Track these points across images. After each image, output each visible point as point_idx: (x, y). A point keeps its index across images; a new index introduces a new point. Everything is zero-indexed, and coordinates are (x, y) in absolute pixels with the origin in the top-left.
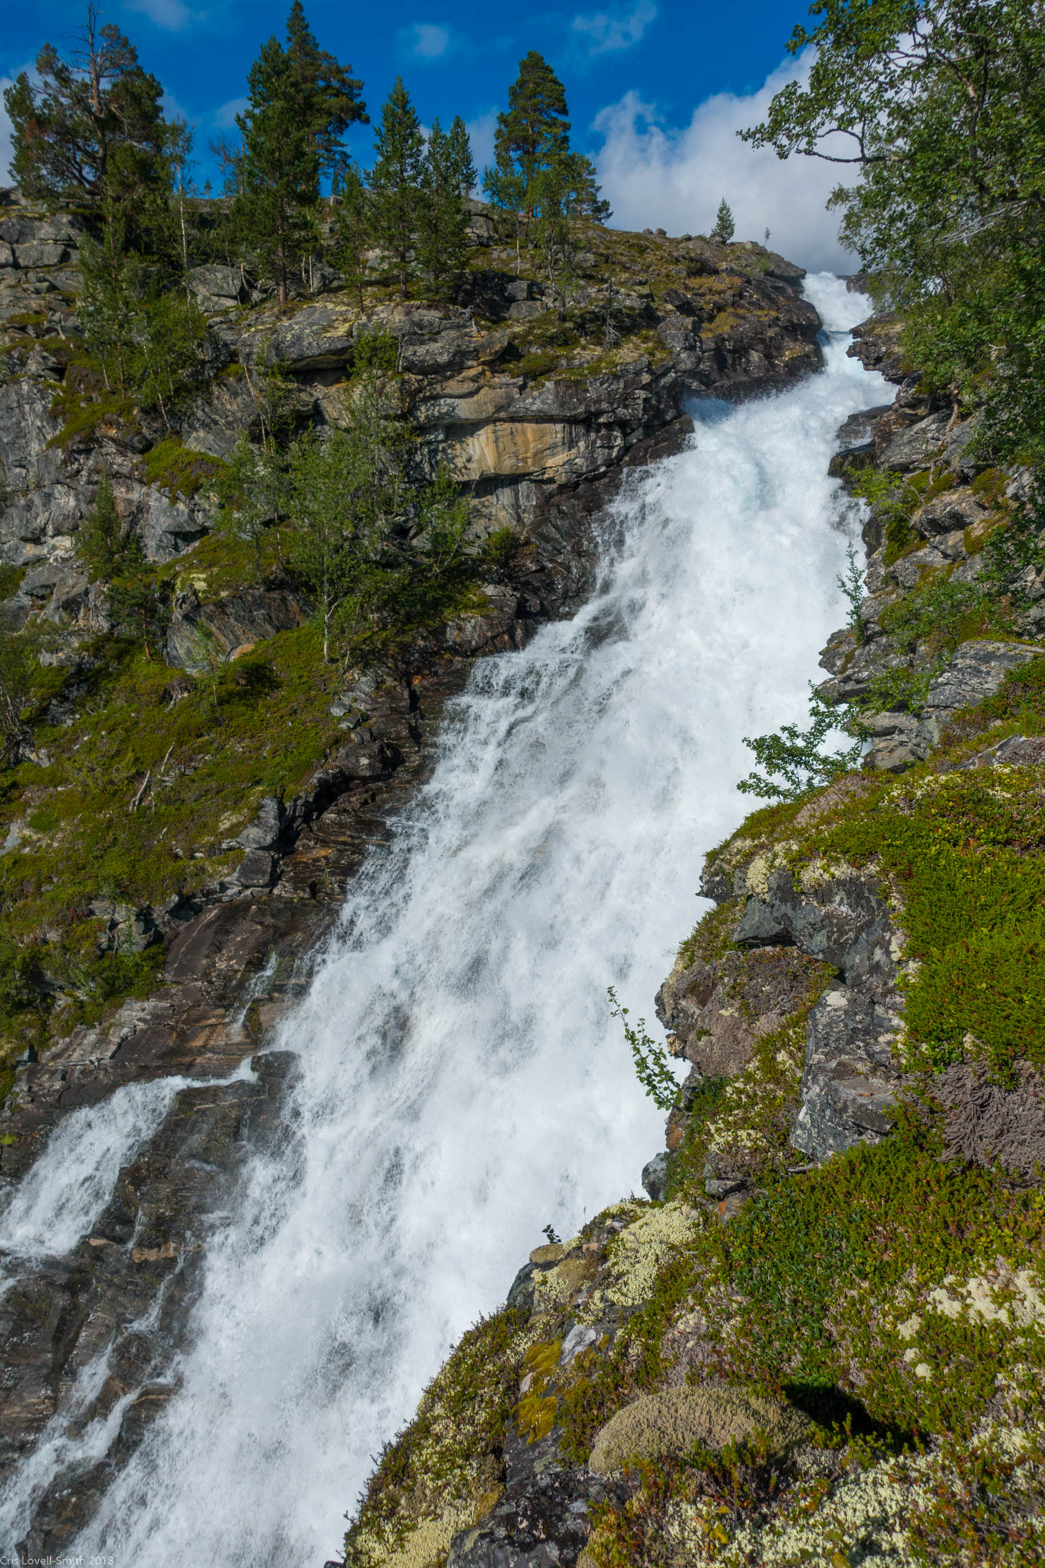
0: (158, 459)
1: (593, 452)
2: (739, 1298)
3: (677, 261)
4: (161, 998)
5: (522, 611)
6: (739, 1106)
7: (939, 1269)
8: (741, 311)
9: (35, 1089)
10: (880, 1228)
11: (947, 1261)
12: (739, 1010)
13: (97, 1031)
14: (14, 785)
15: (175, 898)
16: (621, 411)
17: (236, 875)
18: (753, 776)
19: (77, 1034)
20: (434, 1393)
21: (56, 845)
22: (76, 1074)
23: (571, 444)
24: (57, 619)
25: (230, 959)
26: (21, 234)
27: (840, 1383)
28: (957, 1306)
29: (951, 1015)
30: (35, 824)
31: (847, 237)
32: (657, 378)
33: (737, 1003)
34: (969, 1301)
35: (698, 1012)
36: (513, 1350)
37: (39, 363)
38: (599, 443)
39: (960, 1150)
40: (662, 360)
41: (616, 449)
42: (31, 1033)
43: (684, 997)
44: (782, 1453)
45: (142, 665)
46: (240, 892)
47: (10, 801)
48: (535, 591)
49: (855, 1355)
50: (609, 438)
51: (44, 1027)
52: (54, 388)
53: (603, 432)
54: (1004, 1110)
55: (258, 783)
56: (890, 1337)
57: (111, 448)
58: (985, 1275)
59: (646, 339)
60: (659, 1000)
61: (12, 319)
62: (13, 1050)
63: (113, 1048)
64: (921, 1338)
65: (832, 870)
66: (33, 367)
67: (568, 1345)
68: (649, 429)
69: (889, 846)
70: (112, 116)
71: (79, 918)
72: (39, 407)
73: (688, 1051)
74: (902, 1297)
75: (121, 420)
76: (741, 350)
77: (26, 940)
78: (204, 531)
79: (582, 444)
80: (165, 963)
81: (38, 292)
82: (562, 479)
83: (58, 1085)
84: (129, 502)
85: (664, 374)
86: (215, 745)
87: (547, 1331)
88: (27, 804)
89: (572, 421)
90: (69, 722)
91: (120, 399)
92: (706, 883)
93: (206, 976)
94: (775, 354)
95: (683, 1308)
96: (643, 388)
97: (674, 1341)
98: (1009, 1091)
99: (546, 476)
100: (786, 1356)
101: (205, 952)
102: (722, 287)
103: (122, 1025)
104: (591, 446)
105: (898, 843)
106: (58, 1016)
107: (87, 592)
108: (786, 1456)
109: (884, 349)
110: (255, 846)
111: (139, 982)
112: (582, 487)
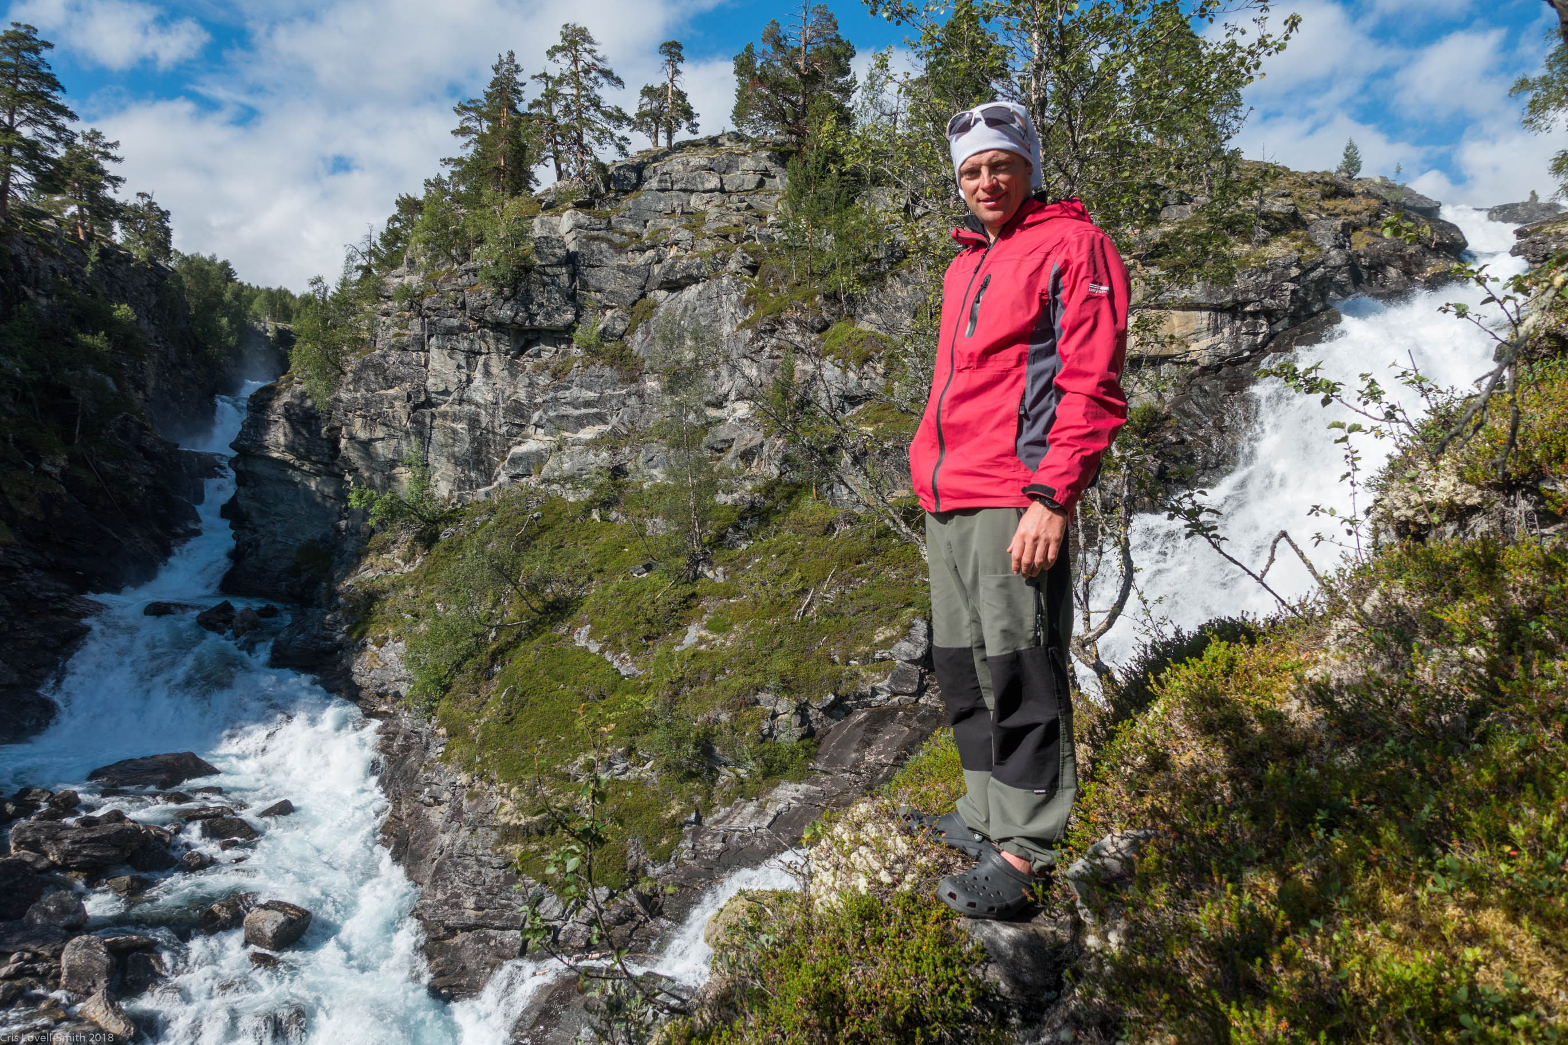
0: (834, 336)
1: (1237, 338)
3: (1311, 185)
4: (812, 784)
5: (1162, 475)
9: (698, 847)
13: (755, 803)
14: (694, 595)
15: (831, 697)
16: (1268, 302)
17: (887, 681)
19: (737, 805)
21: (728, 644)
22: (735, 839)
23: (1216, 330)
24: (733, 467)
25: (879, 753)
26: (728, 166)
30: (710, 627)
32: (1305, 272)
37: (738, 262)
38: (1244, 330)
40: (1311, 256)
41: (1261, 336)
42: (698, 799)
45: (809, 504)
46: (888, 699)
47: (689, 608)
48: (1176, 460)
50: (1255, 325)
51: (709, 795)
52: (748, 282)
53: (1249, 320)
55: (910, 605)
57: (793, 328)
59: (1295, 238)
61: (717, 230)
62: (682, 811)
63: (770, 819)
66: (732, 266)
68: (1295, 319)
70: (816, 73)
71: (746, 705)
72: (734, 297)
75: (805, 305)
76: (1378, 266)
77: (700, 719)
78: (868, 396)
79: (1226, 331)
80: (816, 754)
81: (738, 210)
82: (1205, 361)
83: (718, 846)
84: (805, 372)
85: (1313, 269)
86: (872, 571)
88: (704, 611)
89: (1218, 309)
90: (744, 546)
91: (803, 290)
93: (855, 769)
94: (1415, 270)
96: (1292, 280)
99: (1188, 359)
101: (855, 746)
102: (1359, 208)
103: (778, 801)
104: (1236, 333)
106: (721, 788)
107: (762, 445)
110: (905, 658)
111: (794, 767)
112: (1223, 372)
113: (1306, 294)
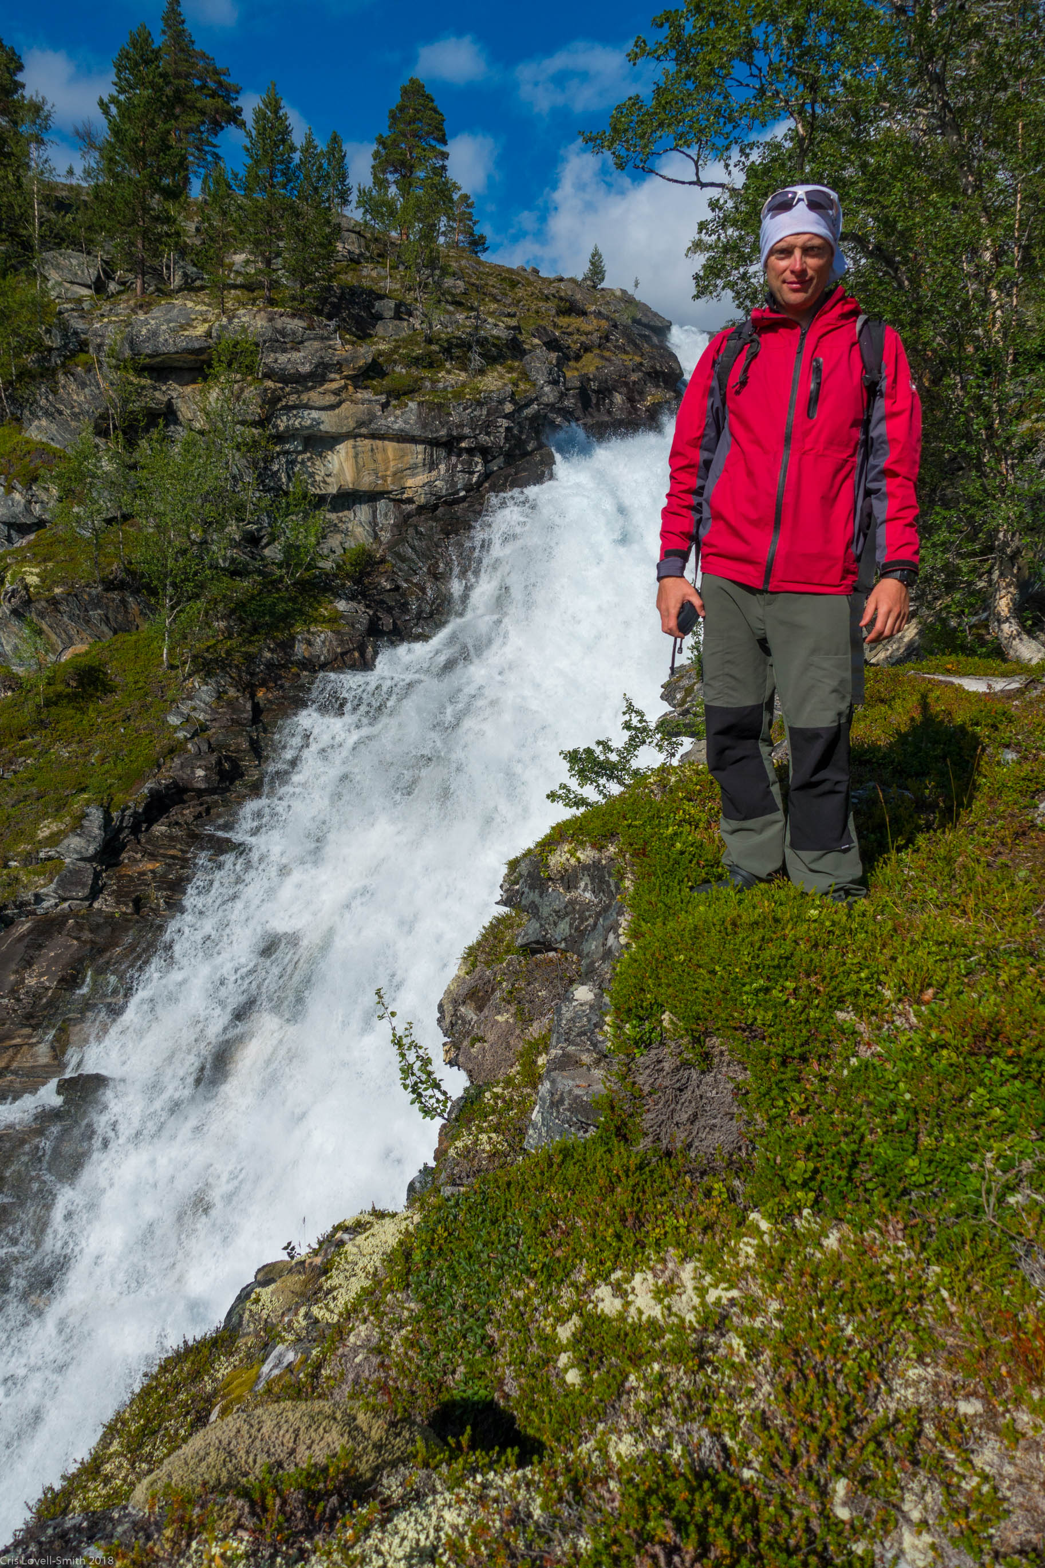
1: (453, 476)
2: (412, 1305)
3: (547, 299)
5: (373, 629)
6: (494, 1112)
7: (609, 1264)
8: (607, 354)
10: (560, 1223)
11: (617, 1256)
12: (515, 1015)
16: (483, 438)
17: (53, 886)
18: (563, 786)
23: (432, 466)
25: (42, 975)
27: (496, 1395)
28: (618, 1303)
29: (650, 992)
32: (520, 408)
33: (513, 1009)
34: (631, 1298)
35: (475, 1018)
36: (211, 1376)
38: (459, 467)
39: (658, 1139)
40: (525, 391)
41: (476, 475)
43: (464, 1003)
46: (57, 905)
48: (389, 610)
49: (510, 1364)
50: (470, 463)
53: (465, 456)
54: (698, 1092)
55: (83, 790)
56: (548, 1340)
58: (652, 1269)
59: (511, 370)
60: (441, 1007)
64: (577, 1339)
65: (578, 854)
67: (265, 1369)
68: (510, 458)
69: (629, 826)
73: (461, 1059)
74: (567, 1295)
76: (605, 391)
78: (41, 524)
79: (442, 467)
82: (422, 500)
85: (527, 405)
86: (38, 749)
87: (249, 1356)
89: (433, 443)
92: (506, 891)
93: (13, 992)
94: (637, 398)
95: (358, 1318)
96: (506, 416)
97: (343, 1355)
98: (703, 1072)
99: (405, 496)
100: (450, 1367)
101: (14, 967)
102: (589, 328)
104: (452, 470)
105: (637, 823)
110: (76, 856)
112: (441, 510)
113: (521, 432)
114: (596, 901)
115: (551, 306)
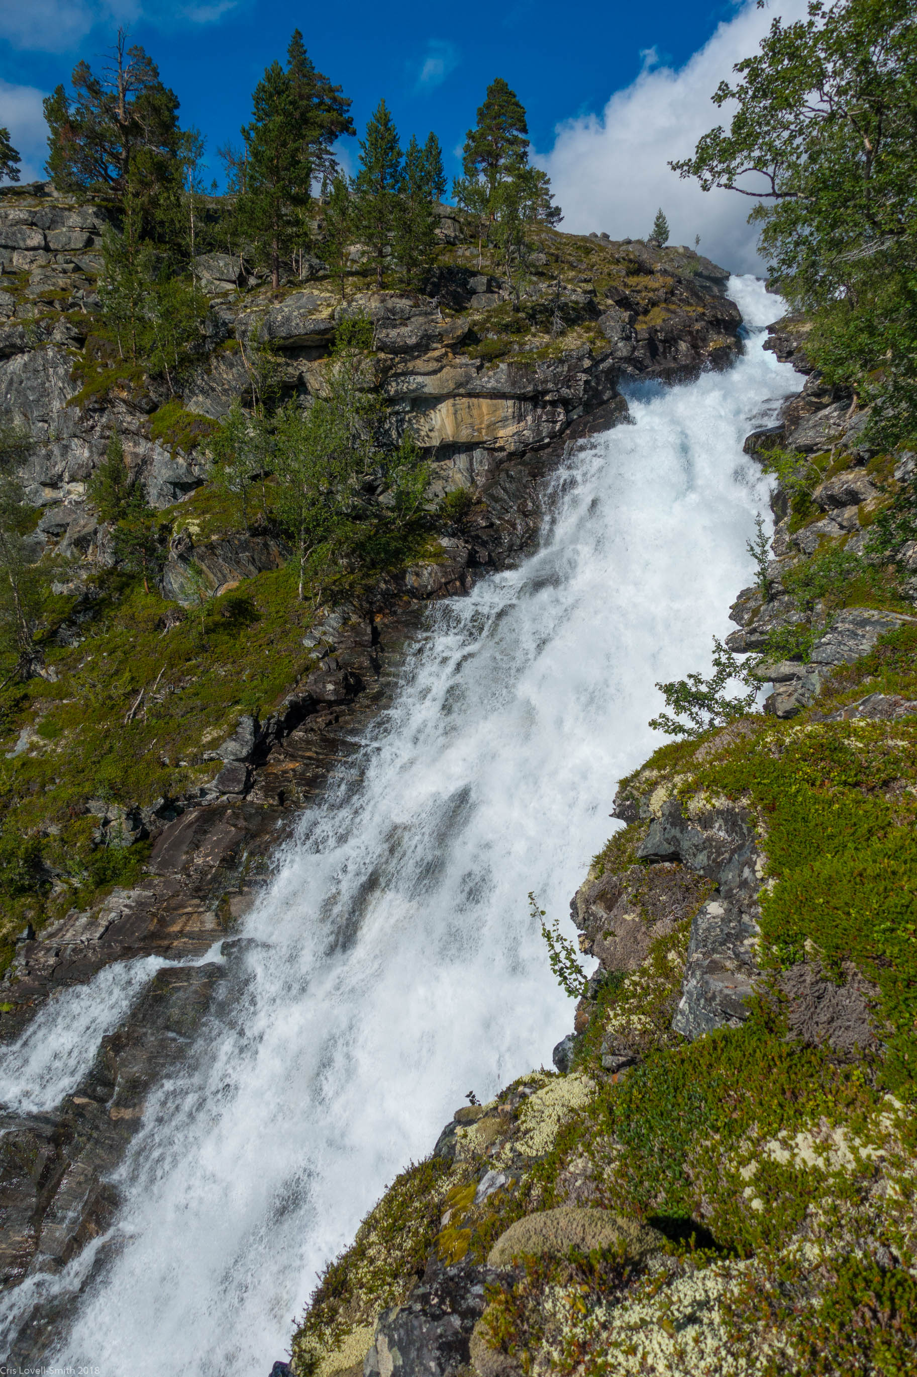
0: (162, 419)
1: (539, 425)
2: (619, 1147)
3: (618, 262)
4: (146, 887)
5: (472, 562)
6: (634, 996)
7: (775, 1125)
8: (672, 307)
9: (32, 963)
10: (732, 1093)
11: (782, 1120)
12: (640, 915)
13: (88, 914)
14: (26, 697)
15: (161, 801)
16: (565, 391)
17: (215, 782)
18: (663, 716)
19: (71, 917)
20: (370, 1224)
21: (59, 750)
22: (68, 952)
23: (520, 418)
24: (68, 554)
25: (207, 855)
26: (53, 221)
27: (694, 1215)
28: (787, 1154)
29: (795, 923)
30: (43, 732)
31: (765, 249)
32: (596, 363)
33: (638, 910)
34: (796, 1151)
35: (605, 916)
36: (437, 1191)
37: (63, 333)
38: (544, 418)
39: (800, 1033)
40: (602, 348)
41: (559, 424)
42: (31, 914)
43: (594, 902)
44: (637, 1258)
45: (141, 597)
46: (217, 798)
47: (21, 710)
48: (484, 544)
49: (705, 1193)
50: (553, 414)
51: (42, 909)
52: (75, 355)
53: (548, 408)
54: (834, 1001)
55: (237, 703)
56: (734, 1178)
57: (122, 408)
58: (810, 1131)
59: (589, 329)
60: (573, 905)
61: (41, 295)
62: (14, 928)
63: (101, 930)
64: (757, 1178)
65: (713, 801)
66: (58, 336)
67: (482, 1187)
68: (588, 407)
69: (759, 783)
70: (135, 124)
71: (77, 815)
72: (61, 371)
73: (596, 949)
74: (745, 1147)
75: (132, 384)
76: (671, 341)
77: (30, 832)
78: (199, 483)
79: (529, 418)
80: (150, 857)
81: (65, 272)
82: (512, 448)
83: (52, 961)
84: (136, 455)
85: (603, 360)
86: (201, 669)
87: (465, 1176)
88: (36, 714)
89: (521, 398)
90: (76, 644)
91: (131, 366)
92: (619, 806)
93: (185, 870)
94: (700, 344)
95: (574, 1154)
96: (585, 371)
97: (565, 1180)
98: (838, 986)
99: (497, 445)
100: (653, 1193)
101: (185, 848)
102: (656, 285)
103: (110, 910)
104: (538, 420)
105: (765, 781)
106: (54, 900)
107: (96, 532)
108: (640, 1260)
109: (795, 344)
110: (232, 757)
111: (126, 873)
112: (528, 456)
113: (598, 384)
114: (729, 839)
115: (622, 268)
